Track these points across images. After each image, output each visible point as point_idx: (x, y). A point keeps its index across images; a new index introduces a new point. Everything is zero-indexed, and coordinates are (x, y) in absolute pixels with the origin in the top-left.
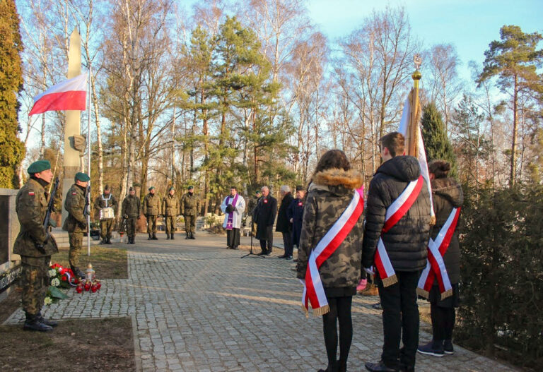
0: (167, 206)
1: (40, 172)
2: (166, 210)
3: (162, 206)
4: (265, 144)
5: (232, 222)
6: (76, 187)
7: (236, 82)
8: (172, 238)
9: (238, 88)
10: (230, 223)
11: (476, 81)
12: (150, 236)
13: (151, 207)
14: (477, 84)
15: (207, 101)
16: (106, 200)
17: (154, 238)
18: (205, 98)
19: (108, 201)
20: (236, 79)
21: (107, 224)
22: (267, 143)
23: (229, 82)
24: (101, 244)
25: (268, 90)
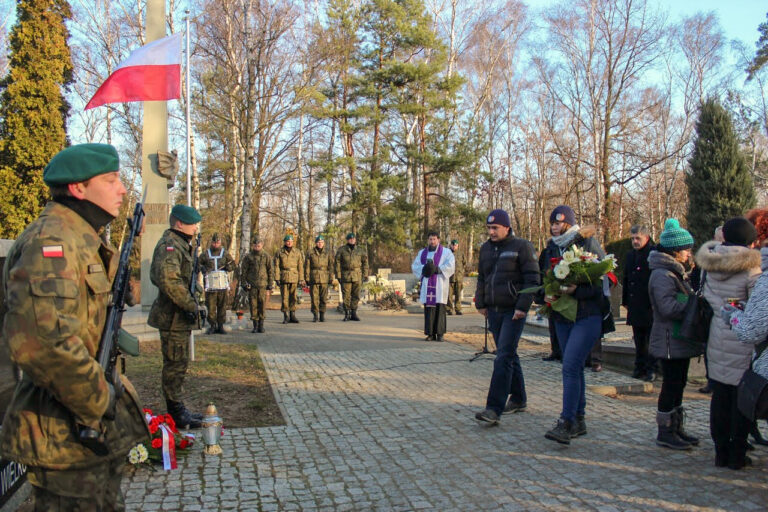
0: (313, 267)
1: (86, 181)
2: (311, 274)
3: (305, 267)
4: (441, 170)
5: (434, 293)
6: (172, 233)
7: (398, 74)
8: (322, 320)
9: (399, 84)
10: (431, 296)
11: (746, 70)
12: (285, 316)
13: (287, 269)
14: (748, 75)
15: (350, 107)
16: (216, 258)
17: (293, 320)
18: (349, 102)
19: (218, 260)
20: (397, 70)
21: (218, 299)
22: (445, 168)
23: (386, 75)
24: (208, 333)
25: (444, 87)
